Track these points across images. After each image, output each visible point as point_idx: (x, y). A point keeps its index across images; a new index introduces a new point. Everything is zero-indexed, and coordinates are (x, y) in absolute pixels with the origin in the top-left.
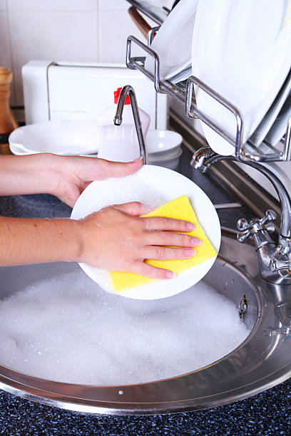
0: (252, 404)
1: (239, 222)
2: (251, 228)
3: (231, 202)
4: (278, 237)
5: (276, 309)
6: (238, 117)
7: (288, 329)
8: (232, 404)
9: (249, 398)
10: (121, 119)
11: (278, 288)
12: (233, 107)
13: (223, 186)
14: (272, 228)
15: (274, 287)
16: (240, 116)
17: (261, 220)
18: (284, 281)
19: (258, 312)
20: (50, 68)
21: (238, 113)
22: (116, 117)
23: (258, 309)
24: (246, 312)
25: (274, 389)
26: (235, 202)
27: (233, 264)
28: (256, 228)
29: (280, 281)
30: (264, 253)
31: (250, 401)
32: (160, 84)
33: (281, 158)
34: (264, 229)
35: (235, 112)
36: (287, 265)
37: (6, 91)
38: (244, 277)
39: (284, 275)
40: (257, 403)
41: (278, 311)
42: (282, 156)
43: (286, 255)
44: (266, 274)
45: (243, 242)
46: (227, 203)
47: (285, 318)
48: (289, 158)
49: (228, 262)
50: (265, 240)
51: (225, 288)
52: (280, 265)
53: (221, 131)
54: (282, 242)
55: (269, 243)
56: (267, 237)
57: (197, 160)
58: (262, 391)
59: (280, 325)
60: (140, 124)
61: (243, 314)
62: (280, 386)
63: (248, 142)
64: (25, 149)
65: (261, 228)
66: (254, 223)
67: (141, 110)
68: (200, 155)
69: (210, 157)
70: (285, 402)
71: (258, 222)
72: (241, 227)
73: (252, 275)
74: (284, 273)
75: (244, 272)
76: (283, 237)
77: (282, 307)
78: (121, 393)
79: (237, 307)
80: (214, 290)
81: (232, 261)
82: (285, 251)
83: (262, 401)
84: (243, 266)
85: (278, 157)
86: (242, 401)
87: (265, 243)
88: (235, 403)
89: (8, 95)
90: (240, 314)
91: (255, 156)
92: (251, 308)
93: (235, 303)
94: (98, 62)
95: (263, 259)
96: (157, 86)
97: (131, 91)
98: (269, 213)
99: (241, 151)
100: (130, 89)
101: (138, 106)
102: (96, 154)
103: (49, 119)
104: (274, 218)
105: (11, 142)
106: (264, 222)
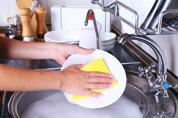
1: (139, 68)
2: (144, 71)
3: (137, 62)
4: (156, 74)
5: (156, 106)
6: (136, 15)
7: (161, 115)
10: (88, 23)
11: (156, 97)
12: (134, 11)
13: (133, 55)
14: (154, 71)
15: (155, 97)
16: (137, 14)
17: (149, 67)
18: (160, 94)
19: (147, 107)
20: (62, 8)
21: (136, 13)
22: (86, 22)
23: (147, 106)
24: (142, 108)
26: (138, 61)
27: (136, 86)
28: (147, 71)
29: (157, 94)
30: (150, 81)
32: (104, 7)
33: (156, 33)
34: (150, 71)
35: (135, 13)
36: (160, 86)
37: (44, 17)
38: (141, 92)
39: (159, 91)
41: (157, 107)
42: (156, 32)
43: (160, 82)
44: (151, 91)
45: (141, 77)
46: (135, 62)
47: (160, 110)
48: (160, 33)
49: (135, 85)
50: (151, 76)
51: (133, 97)
52: (157, 86)
53: (129, 23)
54: (159, 77)
55: (153, 77)
56: (152, 75)
57: (120, 39)
59: (158, 114)
60: (96, 26)
61: (141, 109)
63: (141, 27)
64: (50, 40)
65: (149, 71)
66: (146, 69)
67: (97, 22)
68: (121, 37)
69: (126, 38)
71: (148, 68)
72: (140, 70)
73: (145, 91)
74: (159, 90)
75: (142, 90)
76: (159, 74)
77: (159, 106)
79: (139, 105)
80: (128, 98)
81: (137, 85)
82: (160, 81)
84: (141, 88)
85: (155, 33)
89: (45, 19)
90: (140, 108)
91: (144, 32)
92: (145, 106)
93: (138, 104)
94: (83, 5)
95: (150, 84)
96: (103, 8)
97: (92, 12)
98: (152, 64)
99: (137, 31)
100: (92, 11)
101: (96, 20)
102: (79, 42)
103: (61, 28)
104: (155, 67)
105: (45, 37)
106: (150, 68)
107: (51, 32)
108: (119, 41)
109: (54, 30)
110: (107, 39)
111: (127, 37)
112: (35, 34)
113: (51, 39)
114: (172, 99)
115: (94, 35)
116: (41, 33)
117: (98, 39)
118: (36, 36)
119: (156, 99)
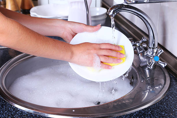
0: (132, 116)
2: (135, 45)
4: (147, 48)
8: (123, 116)
9: (131, 113)
11: (147, 71)
14: (145, 46)
24: (133, 83)
25: (143, 110)
26: (130, 37)
28: (138, 45)
30: (141, 56)
31: (132, 114)
33: (144, 1)
34: (142, 46)
40: (134, 115)
44: (142, 65)
55: (144, 51)
56: (143, 49)
57: (110, 11)
58: (137, 111)
61: (131, 83)
62: (145, 109)
65: (140, 45)
66: (137, 43)
68: (112, 9)
69: (116, 10)
70: (147, 115)
71: (139, 42)
76: (150, 48)
77: (149, 79)
78: (74, 111)
79: (129, 80)
83: (137, 115)
86: (128, 115)
87: (142, 51)
88: (125, 115)
92: (135, 80)
95: (141, 58)
98: (143, 38)
102: (68, 17)
103: (49, 3)
104: (146, 40)
105: (31, 12)
106: (141, 42)
107: (37, 7)
108: (109, 13)
109: (40, 5)
110: (98, 14)
111: (117, 8)
112: (20, 9)
113: (37, 14)
114: (163, 73)
115: (83, 9)
116: (27, 8)
117: (87, 12)
118: (21, 11)
119: (146, 73)
